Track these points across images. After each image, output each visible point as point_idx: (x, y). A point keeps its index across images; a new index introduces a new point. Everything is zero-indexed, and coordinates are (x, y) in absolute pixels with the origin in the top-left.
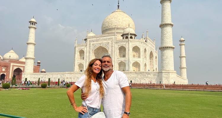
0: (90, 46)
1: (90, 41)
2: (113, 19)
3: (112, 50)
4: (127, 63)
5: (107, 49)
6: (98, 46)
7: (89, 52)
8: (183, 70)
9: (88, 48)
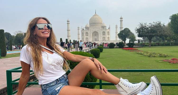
0: (90, 31)
1: (91, 29)
2: (96, 19)
3: (100, 32)
4: (106, 37)
5: (98, 32)
6: (94, 31)
7: (91, 33)
8: (117, 38)
9: (90, 32)
